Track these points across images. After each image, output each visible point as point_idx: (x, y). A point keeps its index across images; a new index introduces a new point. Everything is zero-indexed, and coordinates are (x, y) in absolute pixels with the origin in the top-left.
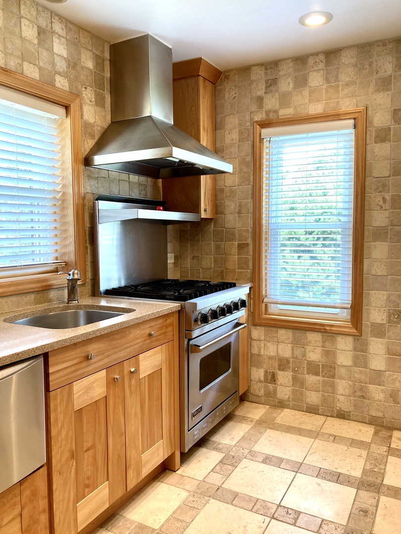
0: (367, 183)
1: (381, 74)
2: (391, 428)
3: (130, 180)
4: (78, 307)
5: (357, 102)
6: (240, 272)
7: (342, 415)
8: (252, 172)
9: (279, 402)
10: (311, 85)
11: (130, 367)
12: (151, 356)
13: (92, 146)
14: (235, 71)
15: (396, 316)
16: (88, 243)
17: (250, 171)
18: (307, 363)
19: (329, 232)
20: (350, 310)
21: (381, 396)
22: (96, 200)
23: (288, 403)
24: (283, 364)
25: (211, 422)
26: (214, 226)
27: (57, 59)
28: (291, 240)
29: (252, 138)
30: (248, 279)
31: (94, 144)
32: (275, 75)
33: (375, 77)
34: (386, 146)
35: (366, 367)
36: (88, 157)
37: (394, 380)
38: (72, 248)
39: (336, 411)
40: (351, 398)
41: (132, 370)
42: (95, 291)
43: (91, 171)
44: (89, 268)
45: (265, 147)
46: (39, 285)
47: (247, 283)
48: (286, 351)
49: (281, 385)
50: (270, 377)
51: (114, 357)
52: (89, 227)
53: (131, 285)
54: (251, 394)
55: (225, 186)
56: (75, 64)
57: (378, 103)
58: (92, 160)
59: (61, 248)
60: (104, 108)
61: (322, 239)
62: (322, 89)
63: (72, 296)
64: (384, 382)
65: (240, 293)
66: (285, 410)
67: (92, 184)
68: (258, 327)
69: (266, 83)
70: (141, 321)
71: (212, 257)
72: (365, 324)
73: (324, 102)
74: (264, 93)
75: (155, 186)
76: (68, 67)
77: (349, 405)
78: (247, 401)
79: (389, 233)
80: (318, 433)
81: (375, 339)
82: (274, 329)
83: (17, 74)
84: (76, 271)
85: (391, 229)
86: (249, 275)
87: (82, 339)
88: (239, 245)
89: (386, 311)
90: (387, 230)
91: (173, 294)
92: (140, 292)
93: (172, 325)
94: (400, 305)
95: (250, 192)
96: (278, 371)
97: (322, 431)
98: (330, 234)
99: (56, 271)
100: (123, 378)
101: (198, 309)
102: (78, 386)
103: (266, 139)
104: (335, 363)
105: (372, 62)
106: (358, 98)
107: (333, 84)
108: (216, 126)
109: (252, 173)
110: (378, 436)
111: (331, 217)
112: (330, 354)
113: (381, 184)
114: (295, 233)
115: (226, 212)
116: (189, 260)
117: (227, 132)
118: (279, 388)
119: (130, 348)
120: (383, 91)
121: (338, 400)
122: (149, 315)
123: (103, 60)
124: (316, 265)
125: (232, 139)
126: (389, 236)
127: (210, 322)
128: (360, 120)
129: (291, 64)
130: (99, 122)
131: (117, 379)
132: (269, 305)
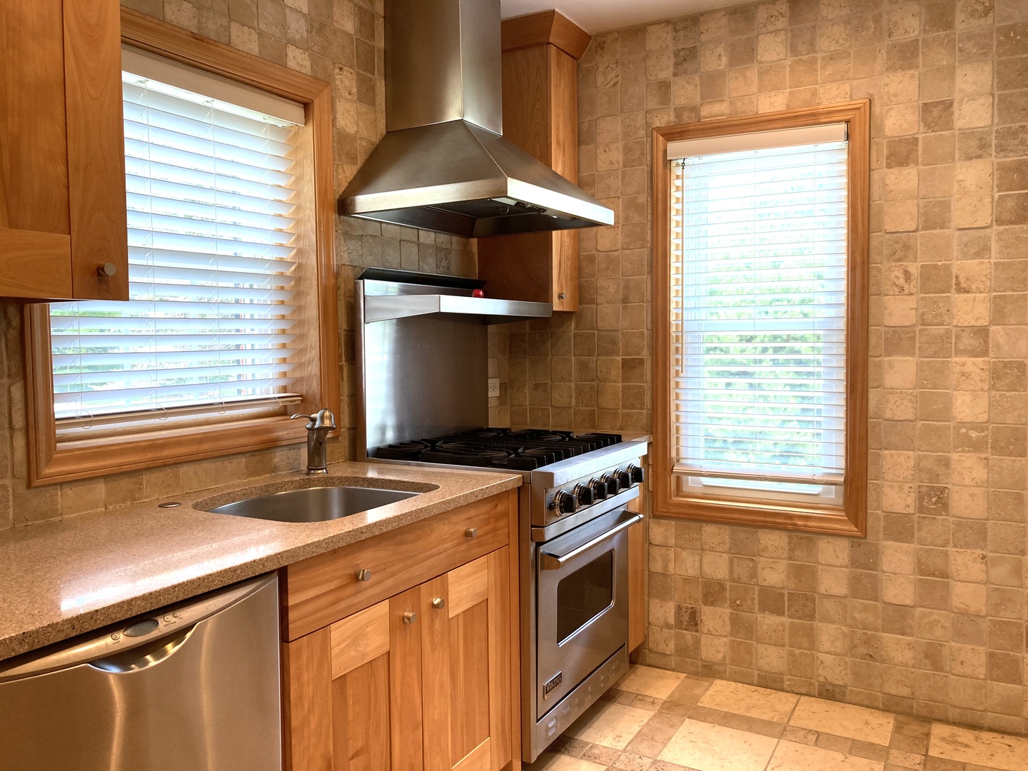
0: (873, 243)
1: (899, 37)
2: (928, 720)
3: (421, 241)
4: (328, 481)
5: (852, 90)
6: (627, 415)
7: (830, 693)
8: (649, 224)
9: (705, 667)
10: (763, 59)
11: (432, 595)
12: (468, 576)
13: (352, 177)
14: (616, 34)
15: (934, 500)
16: (344, 359)
17: (645, 221)
18: (760, 591)
19: (785, 337)
20: (842, 488)
21: (908, 656)
22: (360, 278)
23: (722, 668)
24: (713, 592)
25: (577, 705)
26: (577, 326)
27: (291, 17)
28: (711, 352)
29: (649, 159)
30: (643, 428)
31: (355, 172)
32: (692, 41)
33: (885, 43)
34: (909, 174)
35: (875, 598)
36: (345, 199)
37: (932, 625)
38: (314, 369)
39: (816, 686)
40: (847, 659)
41: (435, 603)
42: (357, 451)
43: (350, 225)
44: (346, 407)
45: (673, 176)
46: (255, 439)
47: (641, 436)
48: (718, 567)
49: (709, 633)
50: (686, 617)
51: (403, 576)
52: (345, 330)
53: (422, 440)
54: (650, 651)
55: (597, 250)
56: (323, 26)
57: (892, 92)
58: (353, 203)
59: (294, 370)
60: (374, 105)
61: (771, 351)
62: (784, 67)
63: (317, 460)
64: (911, 627)
65: (631, 455)
66: (718, 682)
67: (352, 247)
68: (663, 521)
69: (676, 54)
70: (452, 507)
71: (573, 385)
72: (872, 514)
73: (788, 90)
74: (671, 75)
75: (465, 252)
76: (309, 31)
77: (844, 672)
78: (642, 664)
79: (917, 341)
80: (785, 727)
81: (892, 543)
82: (694, 525)
83: (221, 46)
84: (327, 413)
85: (921, 331)
86: (645, 421)
87: (349, 540)
88: (625, 363)
89: (913, 490)
90: (914, 332)
91: (505, 457)
92: (442, 451)
93: (505, 514)
94: (940, 478)
95: (645, 262)
96: (702, 606)
97: (792, 723)
98: (787, 341)
99: (283, 412)
100: (419, 617)
101: (555, 485)
102: (338, 632)
103: (675, 162)
104: (814, 590)
105: (880, 15)
106: (855, 83)
107: (805, 57)
108: (581, 137)
109: (649, 226)
110: (902, 734)
111: (789, 309)
112: (804, 573)
113: (901, 245)
114: (719, 339)
115: (600, 299)
116: (527, 391)
117: (601, 149)
118: (704, 639)
119: (430, 560)
120: (903, 70)
121: (822, 662)
122: (466, 496)
123: (373, 16)
124: (761, 400)
125: (611, 162)
126: (918, 345)
127: (577, 510)
128: (857, 127)
129: (724, 21)
130: (364, 133)
131: (409, 619)
132: (684, 477)
